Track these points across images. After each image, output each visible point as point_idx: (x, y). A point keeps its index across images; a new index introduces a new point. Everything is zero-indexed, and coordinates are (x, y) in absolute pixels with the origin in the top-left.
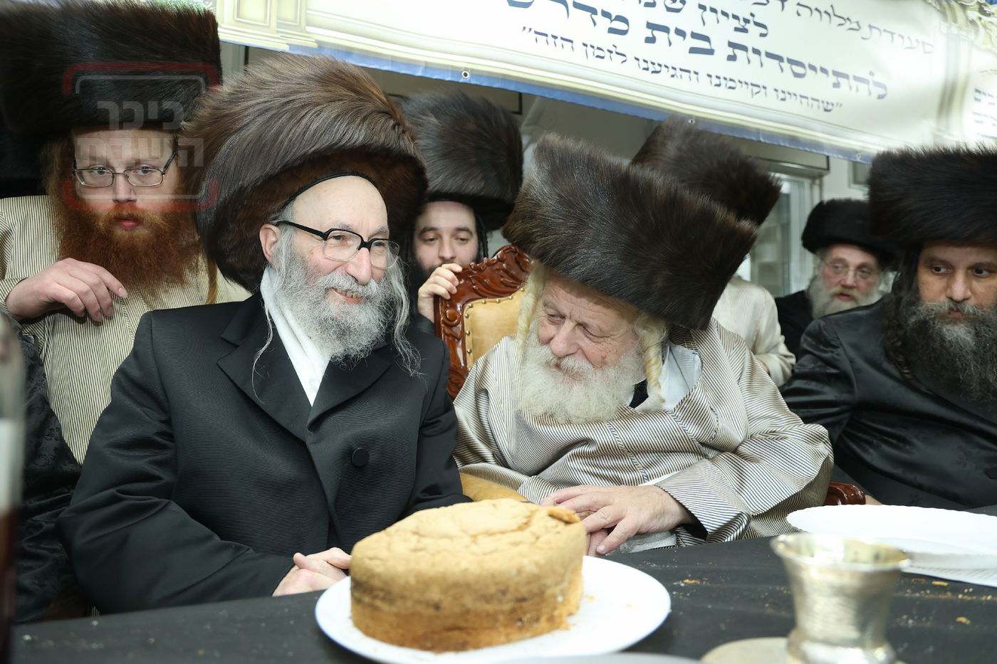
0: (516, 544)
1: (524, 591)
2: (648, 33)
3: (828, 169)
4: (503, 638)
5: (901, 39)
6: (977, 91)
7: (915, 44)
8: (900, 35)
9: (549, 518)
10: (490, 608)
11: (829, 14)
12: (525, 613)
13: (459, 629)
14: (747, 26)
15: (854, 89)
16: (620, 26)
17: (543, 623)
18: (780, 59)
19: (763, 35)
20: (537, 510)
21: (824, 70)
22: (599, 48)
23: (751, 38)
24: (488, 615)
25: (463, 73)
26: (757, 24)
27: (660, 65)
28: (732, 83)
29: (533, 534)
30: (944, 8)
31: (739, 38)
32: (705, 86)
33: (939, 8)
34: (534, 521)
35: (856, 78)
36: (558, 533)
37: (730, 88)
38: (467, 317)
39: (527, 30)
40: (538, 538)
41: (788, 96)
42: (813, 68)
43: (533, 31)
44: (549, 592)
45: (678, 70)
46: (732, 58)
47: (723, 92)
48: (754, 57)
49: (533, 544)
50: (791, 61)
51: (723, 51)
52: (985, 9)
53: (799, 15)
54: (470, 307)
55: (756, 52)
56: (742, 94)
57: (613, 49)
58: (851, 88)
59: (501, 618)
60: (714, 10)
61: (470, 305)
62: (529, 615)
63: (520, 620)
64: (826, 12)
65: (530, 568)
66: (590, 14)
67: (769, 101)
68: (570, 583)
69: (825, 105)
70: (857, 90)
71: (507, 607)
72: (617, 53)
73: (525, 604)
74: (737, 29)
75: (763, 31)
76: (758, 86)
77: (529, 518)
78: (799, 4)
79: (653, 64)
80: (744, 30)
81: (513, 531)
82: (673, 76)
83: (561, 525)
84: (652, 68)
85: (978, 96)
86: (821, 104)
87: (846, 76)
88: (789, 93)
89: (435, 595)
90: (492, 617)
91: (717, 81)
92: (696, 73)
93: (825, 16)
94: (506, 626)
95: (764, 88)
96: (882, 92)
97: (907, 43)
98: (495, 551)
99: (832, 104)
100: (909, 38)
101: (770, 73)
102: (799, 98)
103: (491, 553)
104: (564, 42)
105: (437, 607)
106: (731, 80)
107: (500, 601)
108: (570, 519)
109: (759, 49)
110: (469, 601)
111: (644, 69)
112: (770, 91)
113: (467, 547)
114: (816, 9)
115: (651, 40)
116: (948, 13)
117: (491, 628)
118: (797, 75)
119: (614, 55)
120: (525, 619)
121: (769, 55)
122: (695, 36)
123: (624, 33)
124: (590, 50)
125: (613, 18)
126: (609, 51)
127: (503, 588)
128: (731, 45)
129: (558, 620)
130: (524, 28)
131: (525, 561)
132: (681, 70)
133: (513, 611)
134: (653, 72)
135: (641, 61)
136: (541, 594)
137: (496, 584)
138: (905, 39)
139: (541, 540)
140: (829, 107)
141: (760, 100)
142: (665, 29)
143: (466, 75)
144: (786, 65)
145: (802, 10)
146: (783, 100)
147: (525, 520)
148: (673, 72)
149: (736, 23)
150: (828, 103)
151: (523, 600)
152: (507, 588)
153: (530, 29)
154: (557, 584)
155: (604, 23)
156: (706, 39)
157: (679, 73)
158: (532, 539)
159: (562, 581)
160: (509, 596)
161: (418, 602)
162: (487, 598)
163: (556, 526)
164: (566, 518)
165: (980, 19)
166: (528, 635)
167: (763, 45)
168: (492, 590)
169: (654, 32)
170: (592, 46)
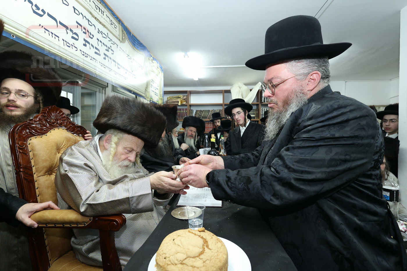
2: (84, 42)
3: (108, 86)
14: (109, 50)
15: (129, 75)
16: (76, 37)
18: (115, 62)
21: (124, 68)
22: (68, 43)
23: (110, 54)
25: (12, 35)
26: (112, 50)
27: (88, 55)
28: (105, 66)
31: (106, 53)
32: (99, 65)
38: (29, 144)
42: (122, 67)
43: (43, 27)
46: (104, 58)
47: (102, 68)
48: (110, 60)
50: (118, 64)
51: (102, 55)
54: (30, 140)
55: (111, 58)
57: (73, 45)
60: (101, 42)
61: (30, 139)
66: (65, 28)
74: (106, 50)
75: (113, 53)
76: (111, 69)
78: (120, 47)
79: (86, 53)
82: (91, 59)
86: (124, 77)
91: (101, 65)
92: (97, 60)
96: (135, 76)
101: (112, 65)
102: (119, 75)
104: (56, 37)
111: (83, 55)
112: (113, 71)
114: (123, 50)
115: (85, 45)
118: (118, 68)
119: (73, 47)
121: (113, 60)
122: (96, 48)
123: (77, 39)
125: (74, 33)
126: (71, 45)
130: (40, 25)
132: (93, 58)
134: (85, 56)
135: (82, 52)
140: (126, 78)
142: (89, 43)
143: (13, 36)
144: (116, 64)
145: (120, 50)
146: (116, 74)
149: (106, 48)
153: (42, 27)
155: (70, 34)
156: (99, 50)
157: (93, 59)
169: (86, 43)
170: (66, 42)
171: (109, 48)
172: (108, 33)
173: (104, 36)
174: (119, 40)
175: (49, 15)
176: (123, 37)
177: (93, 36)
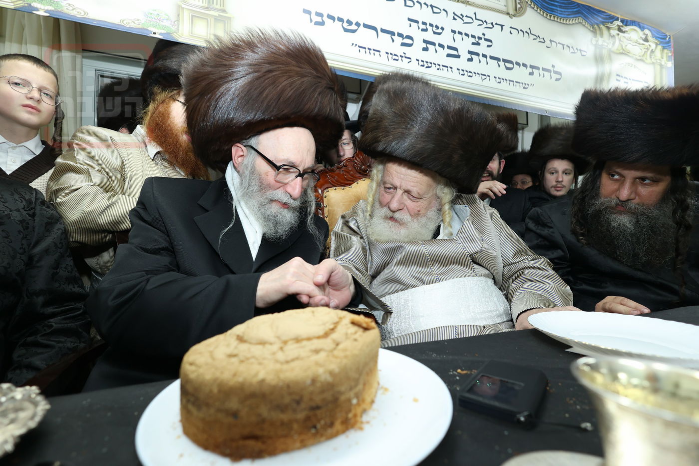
0: (317, 351)
1: (318, 399)
2: (424, 45)
4: (298, 444)
5: (568, 48)
6: (617, 75)
7: (576, 51)
8: (567, 46)
9: (351, 325)
10: (285, 417)
11: (528, 34)
12: (319, 421)
13: (255, 438)
14: (480, 41)
15: (542, 75)
16: (409, 41)
17: (338, 426)
18: (498, 59)
19: (489, 46)
20: (344, 317)
21: (525, 65)
22: (395, 55)
23: (482, 49)
24: (282, 424)
26: (486, 40)
27: (431, 63)
28: (470, 74)
29: (334, 341)
30: (596, 29)
31: (475, 49)
32: (456, 75)
33: (592, 29)
34: (339, 327)
35: (544, 69)
36: (356, 340)
37: (469, 76)
39: (354, 45)
40: (337, 344)
41: (502, 81)
42: (518, 64)
43: (357, 46)
44: (343, 398)
45: (441, 66)
46: (470, 60)
47: (465, 78)
48: (483, 59)
49: (332, 351)
50: (505, 61)
51: (465, 56)
52: (622, 29)
53: (511, 33)
55: (485, 56)
56: (476, 79)
57: (403, 55)
58: (540, 75)
59: (295, 426)
60: (460, 33)
61: (327, 190)
62: (322, 422)
63: (315, 427)
64: (526, 32)
65: (325, 377)
66: (390, 35)
67: (491, 83)
68: (364, 384)
69: (524, 85)
70: (544, 76)
71: (301, 416)
72: (406, 57)
73: (318, 412)
74: (473, 44)
75: (490, 44)
76: (485, 75)
77: (336, 324)
78: (511, 27)
79: (427, 62)
80: (478, 44)
81: (319, 337)
82: (438, 69)
83: (360, 331)
84: (426, 65)
85: (618, 78)
86: (521, 85)
87: (538, 68)
88: (503, 79)
89: (233, 404)
90: (287, 426)
91: (462, 73)
92: (451, 68)
93: (526, 34)
94: (300, 434)
95: (489, 76)
96: (558, 76)
97: (572, 50)
98: (297, 358)
99: (528, 85)
100: (572, 47)
101: (492, 68)
102: (508, 82)
103: (293, 360)
104: (375, 52)
105: (235, 414)
106: (470, 72)
107: (294, 411)
108: (368, 325)
109: (486, 54)
110: (264, 411)
111: (422, 66)
112: (492, 78)
113: (274, 353)
114: (521, 30)
115: (426, 49)
116: (598, 32)
117: (285, 436)
118: (507, 68)
119: (404, 59)
120: (318, 426)
121: (492, 58)
122: (449, 47)
123: (410, 45)
124: (390, 56)
125: (404, 37)
126: (401, 56)
127: (297, 398)
128: (470, 52)
129: (352, 421)
130: (353, 44)
131: (321, 371)
132: (443, 66)
133: (308, 418)
134: (426, 67)
135: (420, 61)
136: (335, 400)
137: (290, 394)
138: (571, 48)
139: (341, 346)
140: (527, 86)
141: (486, 82)
142: (433, 44)
144: (501, 63)
145: (513, 31)
146: (500, 83)
147: (332, 327)
148: (438, 67)
149: (473, 40)
150: (525, 84)
151: (318, 408)
152: (301, 398)
153: (356, 45)
154: (351, 389)
155: (398, 40)
156: (456, 49)
157: (441, 67)
158: (332, 346)
159: (356, 385)
160: (303, 405)
161: (219, 410)
162: (282, 408)
163: (356, 333)
164: (365, 325)
165: (618, 34)
166: (323, 439)
167: (489, 52)
168: (287, 400)
169: (427, 45)
170: (391, 54)
171: (480, 38)
172: (475, 13)
173: (466, 20)
174: (508, 14)
175: (366, 26)
176: (519, 6)
177: (443, 29)
